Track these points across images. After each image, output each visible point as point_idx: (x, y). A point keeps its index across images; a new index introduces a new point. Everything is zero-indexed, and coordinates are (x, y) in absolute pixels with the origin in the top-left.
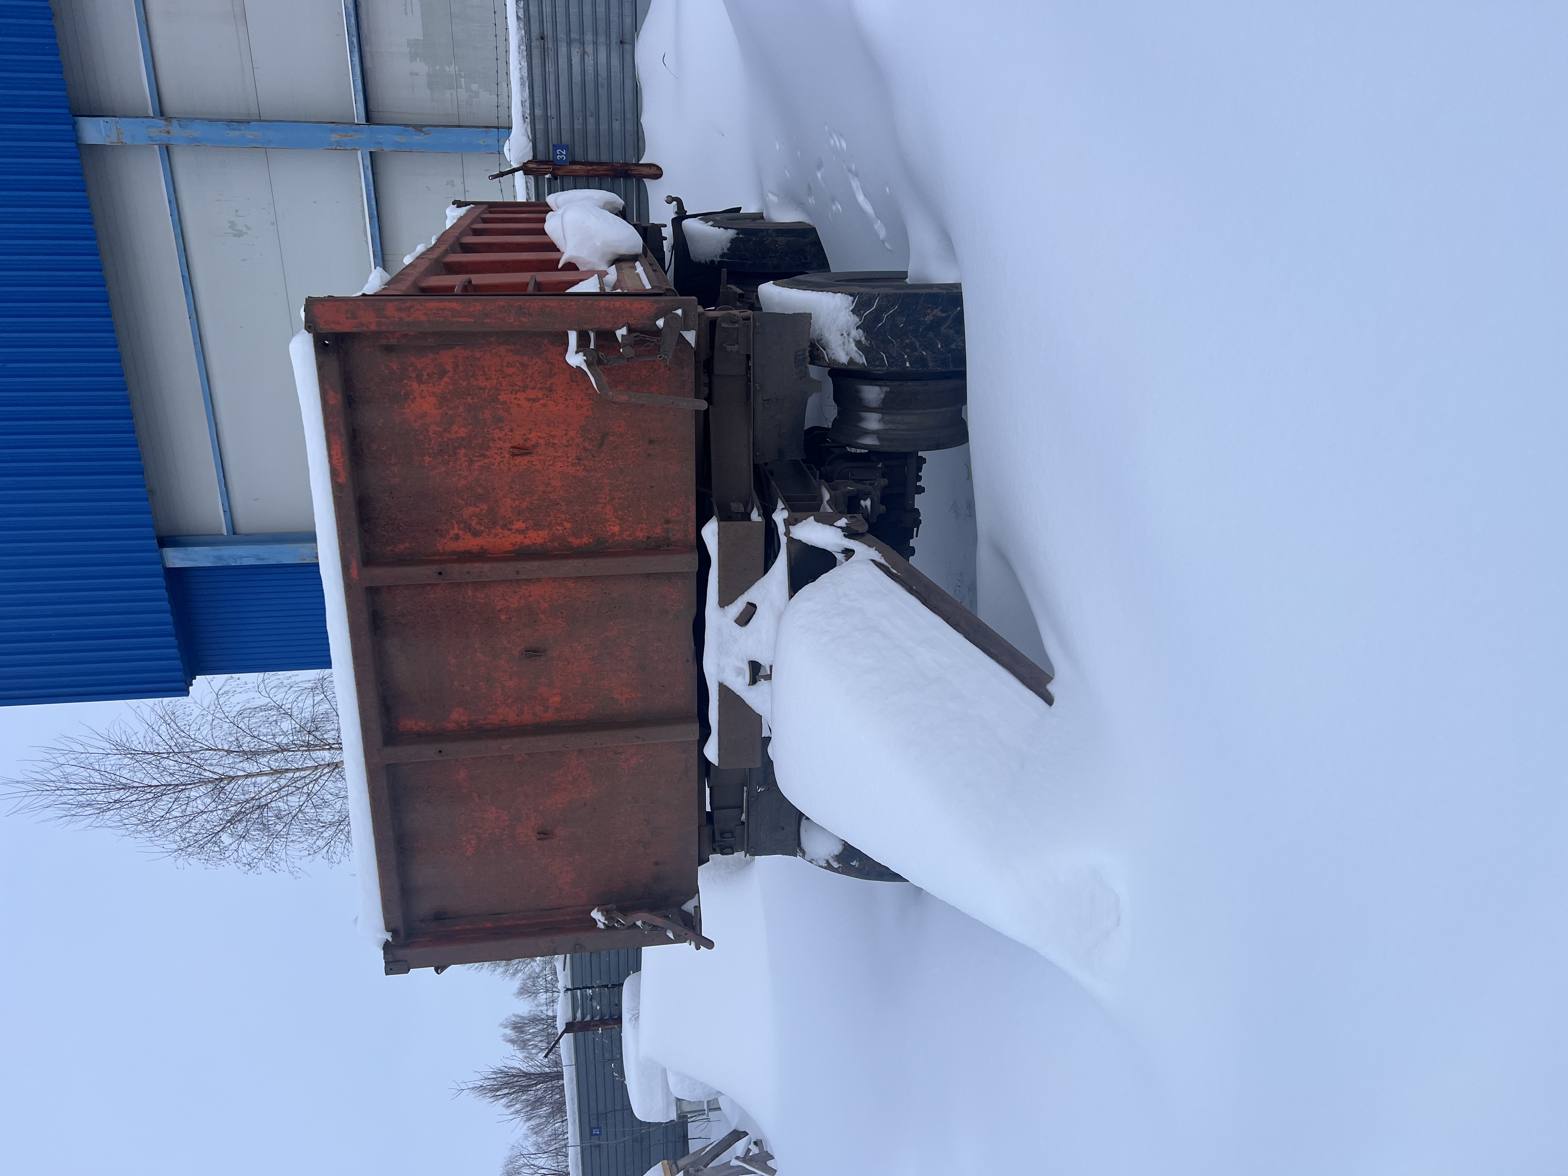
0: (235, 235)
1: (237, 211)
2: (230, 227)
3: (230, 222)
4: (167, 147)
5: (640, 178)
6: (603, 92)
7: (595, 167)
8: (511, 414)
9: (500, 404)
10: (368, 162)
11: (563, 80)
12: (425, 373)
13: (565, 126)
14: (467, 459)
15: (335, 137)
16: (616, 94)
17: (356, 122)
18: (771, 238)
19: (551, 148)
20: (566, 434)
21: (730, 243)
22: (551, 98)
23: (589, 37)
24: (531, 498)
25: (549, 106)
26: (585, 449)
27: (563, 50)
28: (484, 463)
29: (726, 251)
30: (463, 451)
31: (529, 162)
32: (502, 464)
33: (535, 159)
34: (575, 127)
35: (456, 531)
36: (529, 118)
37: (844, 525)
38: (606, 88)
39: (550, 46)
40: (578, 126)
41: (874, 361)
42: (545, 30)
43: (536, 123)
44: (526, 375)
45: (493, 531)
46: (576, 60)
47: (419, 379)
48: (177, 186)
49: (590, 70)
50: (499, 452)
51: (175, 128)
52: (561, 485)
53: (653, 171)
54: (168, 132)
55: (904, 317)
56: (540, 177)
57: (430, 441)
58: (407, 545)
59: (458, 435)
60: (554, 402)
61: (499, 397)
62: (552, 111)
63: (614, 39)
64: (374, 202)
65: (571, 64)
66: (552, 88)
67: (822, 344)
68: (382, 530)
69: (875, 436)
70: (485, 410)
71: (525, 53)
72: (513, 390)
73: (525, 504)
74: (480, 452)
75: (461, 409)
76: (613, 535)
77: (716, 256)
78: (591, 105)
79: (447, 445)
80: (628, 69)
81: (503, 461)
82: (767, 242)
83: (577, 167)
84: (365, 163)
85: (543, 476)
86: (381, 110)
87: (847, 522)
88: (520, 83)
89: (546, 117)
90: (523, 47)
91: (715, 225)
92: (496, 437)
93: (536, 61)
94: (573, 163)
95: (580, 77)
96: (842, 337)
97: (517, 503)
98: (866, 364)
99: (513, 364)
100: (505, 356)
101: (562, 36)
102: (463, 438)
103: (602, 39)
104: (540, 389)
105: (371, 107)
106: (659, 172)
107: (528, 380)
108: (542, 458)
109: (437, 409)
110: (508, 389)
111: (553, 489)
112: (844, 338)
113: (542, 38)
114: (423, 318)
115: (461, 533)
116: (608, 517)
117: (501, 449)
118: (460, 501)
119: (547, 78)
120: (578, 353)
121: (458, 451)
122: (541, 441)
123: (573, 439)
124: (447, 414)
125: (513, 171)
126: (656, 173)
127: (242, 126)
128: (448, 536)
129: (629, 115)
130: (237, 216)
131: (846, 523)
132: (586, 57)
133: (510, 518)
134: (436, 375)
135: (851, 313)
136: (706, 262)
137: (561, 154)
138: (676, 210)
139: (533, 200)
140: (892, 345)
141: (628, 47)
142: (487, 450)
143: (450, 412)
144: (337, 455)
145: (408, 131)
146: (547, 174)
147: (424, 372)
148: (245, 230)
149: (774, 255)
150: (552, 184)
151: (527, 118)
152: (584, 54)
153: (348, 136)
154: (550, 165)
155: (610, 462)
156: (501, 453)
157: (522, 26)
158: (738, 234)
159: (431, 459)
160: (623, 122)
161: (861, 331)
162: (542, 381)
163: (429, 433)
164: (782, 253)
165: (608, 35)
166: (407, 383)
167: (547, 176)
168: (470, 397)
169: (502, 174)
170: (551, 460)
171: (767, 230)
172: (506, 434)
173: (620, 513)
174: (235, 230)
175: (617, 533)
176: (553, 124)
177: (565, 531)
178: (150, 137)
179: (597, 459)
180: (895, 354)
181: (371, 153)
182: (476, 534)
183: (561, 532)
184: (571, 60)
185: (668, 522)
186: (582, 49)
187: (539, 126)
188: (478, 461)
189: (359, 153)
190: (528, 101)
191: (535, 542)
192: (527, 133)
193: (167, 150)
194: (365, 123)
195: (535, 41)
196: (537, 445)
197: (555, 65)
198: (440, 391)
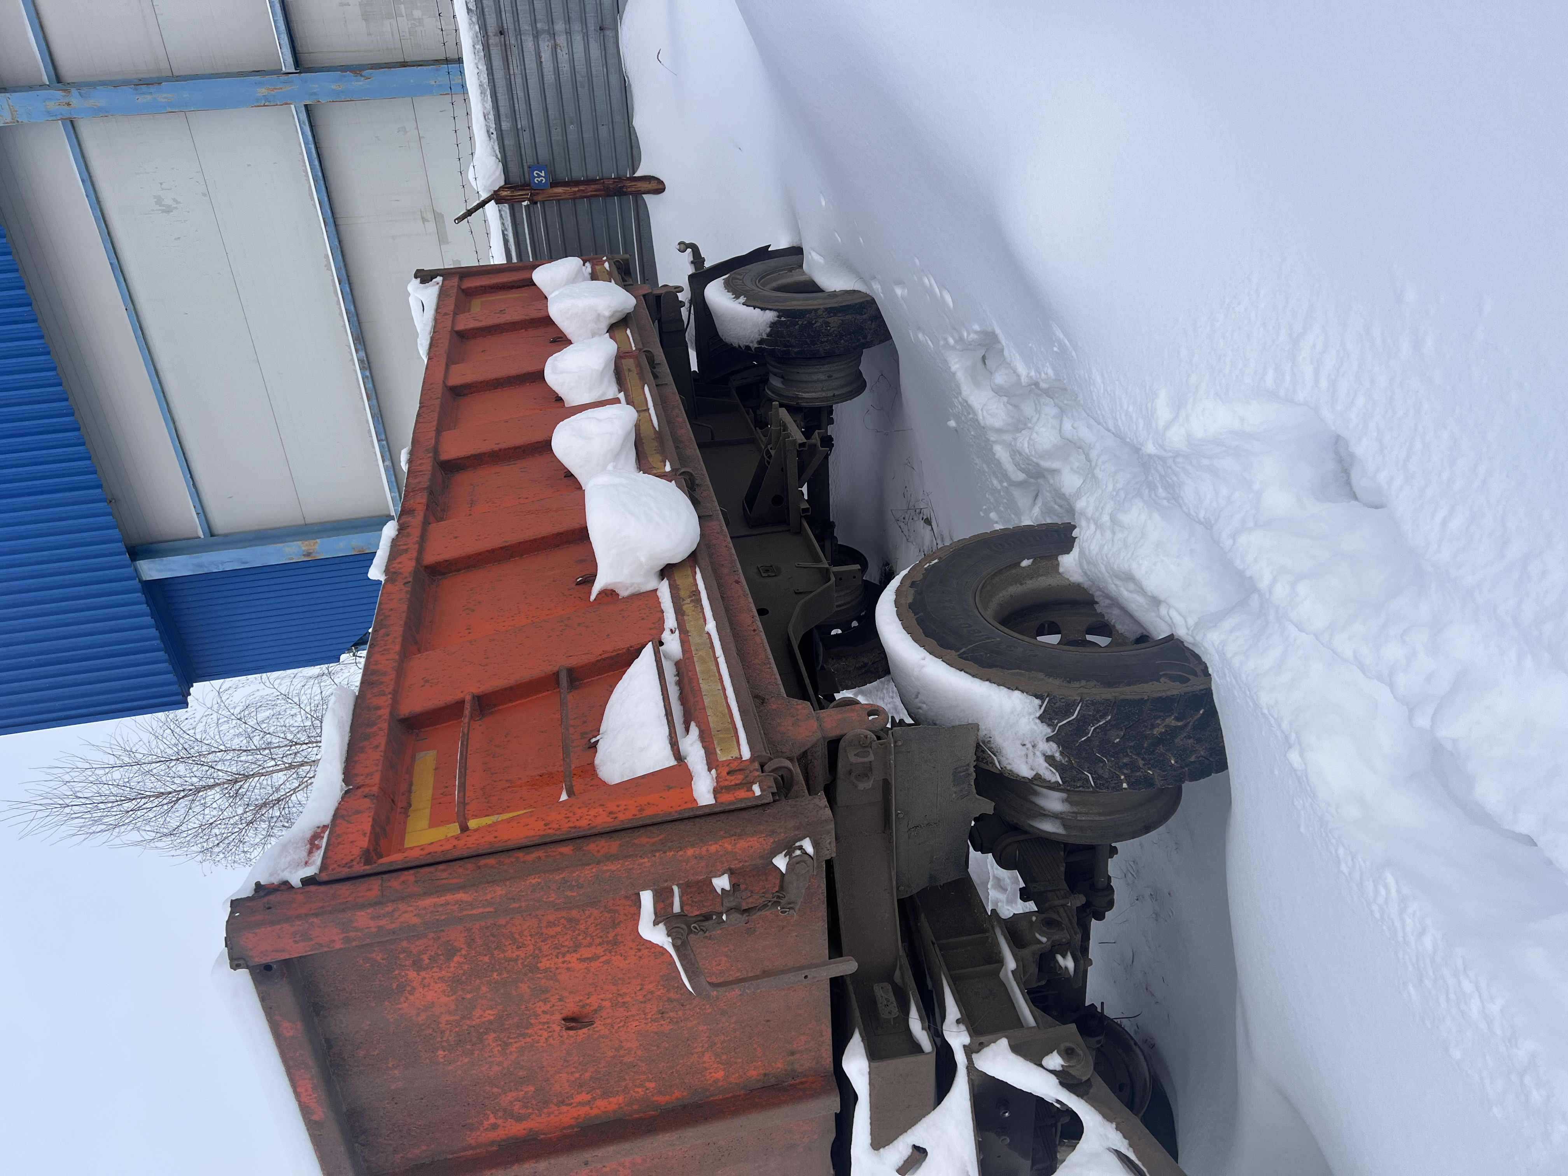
0: (163, 211)
1: (161, 184)
2: (156, 203)
3: (155, 197)
4: (72, 122)
5: (638, 194)
6: (583, 92)
7: (582, 188)
8: (558, 981)
9: (541, 973)
10: (304, 116)
11: (533, 82)
12: (425, 957)
13: (541, 138)
14: (500, 1043)
15: (262, 91)
16: (599, 91)
17: (284, 69)
18: (822, 319)
19: (526, 168)
20: (641, 989)
21: (770, 327)
22: (521, 106)
23: (560, 26)
24: (596, 1067)
25: (518, 116)
26: (670, 1000)
27: (529, 45)
28: (525, 1043)
29: (765, 337)
30: (492, 1036)
31: (501, 188)
32: (551, 1039)
33: (508, 184)
34: (553, 138)
35: (492, 1120)
36: (495, 133)
37: (1059, 1068)
38: (586, 88)
39: (513, 42)
40: (556, 136)
41: (1074, 782)
42: (505, 22)
43: (505, 139)
44: (577, 932)
45: (545, 1110)
46: (546, 56)
47: (418, 965)
48: (89, 163)
49: (565, 67)
50: (546, 1026)
51: (75, 99)
52: (638, 1045)
53: (653, 185)
54: (69, 104)
55: (1122, 730)
56: (516, 205)
57: (442, 1032)
58: (424, 1148)
59: (483, 1019)
60: (621, 956)
61: (539, 965)
62: (522, 123)
63: (592, 27)
64: (317, 163)
65: (541, 62)
66: (520, 93)
67: (992, 748)
68: (385, 1139)
69: (1058, 822)
70: (520, 984)
71: (482, 54)
72: (559, 953)
73: (588, 1075)
74: (518, 1032)
75: (484, 989)
76: (716, 1081)
77: (752, 342)
78: (570, 112)
79: (469, 1033)
80: (612, 61)
81: (552, 1035)
82: (818, 324)
83: (560, 190)
84: (301, 118)
85: (611, 1041)
86: (311, 51)
87: (1063, 1063)
88: (479, 91)
89: (517, 132)
90: (479, 47)
91: (748, 304)
92: (539, 1011)
93: (497, 63)
94: (555, 184)
95: (553, 76)
96: (1024, 748)
97: (577, 1075)
98: (1061, 782)
99: (556, 922)
100: (543, 915)
101: (527, 28)
102: (490, 1022)
103: (576, 26)
104: (600, 944)
105: (300, 49)
106: (661, 187)
107: (580, 937)
108: (609, 1021)
109: (448, 996)
110: (551, 954)
111: (626, 1052)
112: (1027, 749)
113: (501, 33)
114: (416, 920)
115: (500, 1122)
116: (707, 1065)
117: (548, 1023)
118: (495, 1090)
119: (513, 83)
120: (658, 924)
121: (485, 1037)
122: (607, 1004)
123: (652, 993)
124: (463, 998)
125: (482, 204)
126: (657, 186)
127: (153, 89)
128: (481, 1129)
129: (618, 118)
130: (163, 189)
131: (1062, 1066)
132: (559, 51)
133: (567, 1093)
134: (442, 957)
135: (1038, 721)
136: (739, 346)
137: (539, 176)
138: (692, 259)
139: (515, 260)
140: (1102, 765)
141: (608, 33)
142: (527, 1028)
143: (469, 996)
144: (307, 1091)
145: (345, 76)
146: (524, 201)
147: (423, 956)
148: (174, 205)
149: (825, 339)
150: (532, 209)
151: (492, 134)
152: (555, 47)
153: (276, 89)
154: (527, 190)
155: (708, 1006)
156: (548, 1027)
157: (474, 19)
158: (779, 317)
159: (447, 1052)
160: (610, 127)
161: (1054, 746)
162: (601, 934)
163: (440, 1025)
164: (836, 336)
165: (584, 22)
166: (399, 974)
167: (525, 203)
168: (495, 974)
169: (469, 213)
170: (621, 1021)
171: (816, 310)
172: (554, 1006)
173: (724, 1057)
174: (163, 206)
175: (721, 1079)
176: (526, 138)
177: (648, 1092)
178: (48, 112)
179: (688, 1007)
180: (1106, 775)
181: (306, 106)
182: (520, 1119)
183: (643, 1093)
184: (540, 57)
185: (793, 1053)
186: (553, 42)
187: (509, 142)
188: (516, 1042)
189: (293, 106)
190: (492, 112)
191: (606, 1110)
192: (495, 151)
193: (72, 125)
194: (294, 71)
195: (493, 38)
196: (600, 1008)
197: (521, 66)
198: (449, 975)
